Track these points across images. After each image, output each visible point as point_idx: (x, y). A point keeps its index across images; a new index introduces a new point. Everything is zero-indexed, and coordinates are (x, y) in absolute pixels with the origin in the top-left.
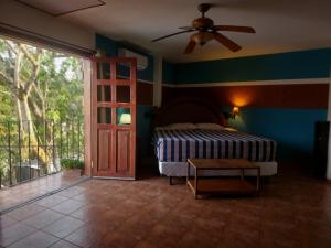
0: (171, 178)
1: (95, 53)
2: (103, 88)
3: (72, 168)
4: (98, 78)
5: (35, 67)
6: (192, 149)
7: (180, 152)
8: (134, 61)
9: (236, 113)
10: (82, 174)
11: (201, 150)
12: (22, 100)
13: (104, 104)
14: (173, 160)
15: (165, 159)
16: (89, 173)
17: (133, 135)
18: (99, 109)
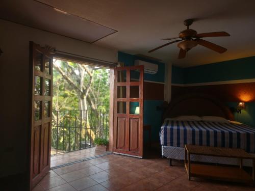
0: (171, 160)
1: (117, 64)
2: (121, 88)
3: (101, 144)
4: (119, 81)
5: (91, 77)
6: (189, 137)
7: (178, 138)
8: (142, 67)
9: (242, 107)
10: (107, 149)
11: (197, 138)
12: (83, 98)
13: (121, 99)
14: (172, 144)
15: (165, 144)
16: (111, 149)
17: (141, 122)
18: (118, 103)
